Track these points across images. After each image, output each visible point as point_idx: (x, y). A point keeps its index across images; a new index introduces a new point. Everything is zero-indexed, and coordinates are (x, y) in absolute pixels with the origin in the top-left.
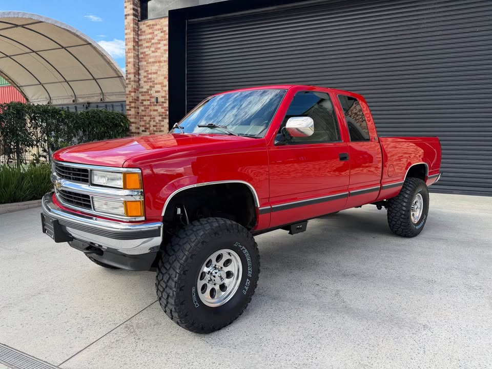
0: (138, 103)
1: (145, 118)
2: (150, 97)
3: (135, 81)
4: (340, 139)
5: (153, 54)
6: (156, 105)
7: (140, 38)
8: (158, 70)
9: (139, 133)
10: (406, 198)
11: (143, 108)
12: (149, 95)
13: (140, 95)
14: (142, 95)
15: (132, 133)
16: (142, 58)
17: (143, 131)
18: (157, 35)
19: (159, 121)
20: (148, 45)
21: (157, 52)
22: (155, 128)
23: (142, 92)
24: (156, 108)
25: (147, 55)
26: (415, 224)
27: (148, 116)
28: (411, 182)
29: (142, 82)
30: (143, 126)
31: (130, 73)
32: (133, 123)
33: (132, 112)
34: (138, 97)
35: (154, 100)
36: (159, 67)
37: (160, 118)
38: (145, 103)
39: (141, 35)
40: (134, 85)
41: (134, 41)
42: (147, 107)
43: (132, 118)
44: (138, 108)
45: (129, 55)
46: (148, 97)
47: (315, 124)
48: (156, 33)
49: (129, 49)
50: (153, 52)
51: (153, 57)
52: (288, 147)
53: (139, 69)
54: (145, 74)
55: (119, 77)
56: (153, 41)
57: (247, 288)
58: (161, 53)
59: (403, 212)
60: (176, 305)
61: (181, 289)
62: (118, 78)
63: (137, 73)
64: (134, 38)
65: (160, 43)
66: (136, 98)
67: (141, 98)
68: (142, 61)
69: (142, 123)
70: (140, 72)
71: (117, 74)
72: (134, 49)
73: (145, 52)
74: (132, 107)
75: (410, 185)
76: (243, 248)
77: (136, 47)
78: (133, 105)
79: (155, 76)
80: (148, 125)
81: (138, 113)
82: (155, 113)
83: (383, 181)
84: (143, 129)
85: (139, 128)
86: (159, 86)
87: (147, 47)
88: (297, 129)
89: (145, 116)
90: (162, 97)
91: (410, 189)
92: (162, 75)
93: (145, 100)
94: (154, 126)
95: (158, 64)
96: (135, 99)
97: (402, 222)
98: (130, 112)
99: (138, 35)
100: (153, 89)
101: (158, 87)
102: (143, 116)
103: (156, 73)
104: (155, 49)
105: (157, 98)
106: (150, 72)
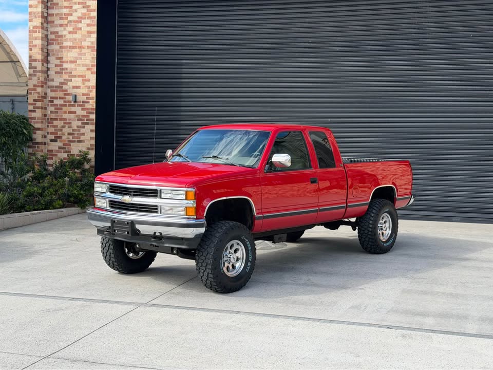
0: (46, 101)
1: (55, 123)
2: (65, 94)
3: (42, 72)
4: (311, 167)
5: (69, 36)
6: (73, 106)
7: (50, 11)
8: (76, 58)
9: (45, 144)
10: (372, 217)
11: (53, 109)
12: (63, 91)
13: (48, 91)
14: (52, 91)
15: (38, 143)
16: (52, 40)
17: (52, 141)
18: (76, 11)
19: (78, 127)
20: (62, 22)
21: (76, 33)
22: (71, 137)
23: (52, 87)
24: (73, 109)
25: (62, 36)
26: (384, 242)
27: (61, 120)
28: (377, 203)
29: (52, 73)
30: (52, 133)
31: (35, 61)
32: (39, 129)
33: (38, 114)
34: (46, 94)
35: (70, 98)
36: (79, 54)
37: (79, 123)
38: (56, 102)
39: (53, 8)
40: (42, 77)
41: (43, 17)
42: (58, 108)
43: (37, 122)
44: (46, 108)
45: (35, 35)
46: (61, 94)
47: (291, 158)
48: (75, 7)
49: (34, 27)
50: (70, 33)
51: (70, 40)
52: (273, 174)
53: (48, 55)
54: (58, 62)
55: (12, 61)
56: (70, 18)
57: (249, 268)
58: (83, 36)
59: (370, 229)
60: (212, 269)
61: (215, 260)
62: (10, 63)
63: (46, 60)
64: (43, 13)
65: (81, 22)
66: (43, 95)
67: (51, 94)
68: (53, 44)
69: (51, 130)
70: (49, 58)
71: (10, 57)
72: (42, 28)
73: (57, 32)
74: (38, 108)
75: (376, 205)
76: (247, 240)
77: (45, 25)
78: (39, 104)
79: (73, 65)
80: (59, 133)
81: (45, 115)
82: (72, 116)
83: (348, 201)
84: (53, 137)
85: (45, 137)
86: (80, 79)
87: (61, 26)
88: (279, 162)
89: (56, 119)
90: (83, 95)
91: (376, 208)
92: (84, 65)
93: (56, 98)
94: (69, 134)
95: (77, 50)
96: (42, 97)
97: (369, 238)
98: (33, 115)
99: (47, 8)
100: (69, 83)
101: (77, 81)
102: (51, 119)
103: (75, 62)
104: (73, 29)
105: (76, 96)
106: (64, 60)
